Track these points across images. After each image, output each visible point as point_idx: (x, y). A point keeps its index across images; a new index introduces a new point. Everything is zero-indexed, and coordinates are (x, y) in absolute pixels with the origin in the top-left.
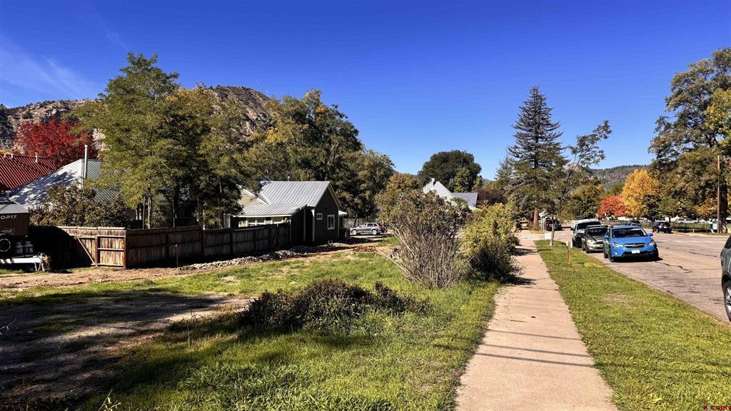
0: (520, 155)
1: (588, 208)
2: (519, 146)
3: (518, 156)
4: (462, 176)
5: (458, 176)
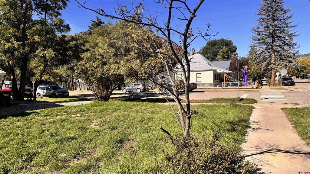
0: (261, 33)
1: (302, 71)
2: (260, 27)
3: (260, 35)
4: (223, 52)
5: (220, 52)
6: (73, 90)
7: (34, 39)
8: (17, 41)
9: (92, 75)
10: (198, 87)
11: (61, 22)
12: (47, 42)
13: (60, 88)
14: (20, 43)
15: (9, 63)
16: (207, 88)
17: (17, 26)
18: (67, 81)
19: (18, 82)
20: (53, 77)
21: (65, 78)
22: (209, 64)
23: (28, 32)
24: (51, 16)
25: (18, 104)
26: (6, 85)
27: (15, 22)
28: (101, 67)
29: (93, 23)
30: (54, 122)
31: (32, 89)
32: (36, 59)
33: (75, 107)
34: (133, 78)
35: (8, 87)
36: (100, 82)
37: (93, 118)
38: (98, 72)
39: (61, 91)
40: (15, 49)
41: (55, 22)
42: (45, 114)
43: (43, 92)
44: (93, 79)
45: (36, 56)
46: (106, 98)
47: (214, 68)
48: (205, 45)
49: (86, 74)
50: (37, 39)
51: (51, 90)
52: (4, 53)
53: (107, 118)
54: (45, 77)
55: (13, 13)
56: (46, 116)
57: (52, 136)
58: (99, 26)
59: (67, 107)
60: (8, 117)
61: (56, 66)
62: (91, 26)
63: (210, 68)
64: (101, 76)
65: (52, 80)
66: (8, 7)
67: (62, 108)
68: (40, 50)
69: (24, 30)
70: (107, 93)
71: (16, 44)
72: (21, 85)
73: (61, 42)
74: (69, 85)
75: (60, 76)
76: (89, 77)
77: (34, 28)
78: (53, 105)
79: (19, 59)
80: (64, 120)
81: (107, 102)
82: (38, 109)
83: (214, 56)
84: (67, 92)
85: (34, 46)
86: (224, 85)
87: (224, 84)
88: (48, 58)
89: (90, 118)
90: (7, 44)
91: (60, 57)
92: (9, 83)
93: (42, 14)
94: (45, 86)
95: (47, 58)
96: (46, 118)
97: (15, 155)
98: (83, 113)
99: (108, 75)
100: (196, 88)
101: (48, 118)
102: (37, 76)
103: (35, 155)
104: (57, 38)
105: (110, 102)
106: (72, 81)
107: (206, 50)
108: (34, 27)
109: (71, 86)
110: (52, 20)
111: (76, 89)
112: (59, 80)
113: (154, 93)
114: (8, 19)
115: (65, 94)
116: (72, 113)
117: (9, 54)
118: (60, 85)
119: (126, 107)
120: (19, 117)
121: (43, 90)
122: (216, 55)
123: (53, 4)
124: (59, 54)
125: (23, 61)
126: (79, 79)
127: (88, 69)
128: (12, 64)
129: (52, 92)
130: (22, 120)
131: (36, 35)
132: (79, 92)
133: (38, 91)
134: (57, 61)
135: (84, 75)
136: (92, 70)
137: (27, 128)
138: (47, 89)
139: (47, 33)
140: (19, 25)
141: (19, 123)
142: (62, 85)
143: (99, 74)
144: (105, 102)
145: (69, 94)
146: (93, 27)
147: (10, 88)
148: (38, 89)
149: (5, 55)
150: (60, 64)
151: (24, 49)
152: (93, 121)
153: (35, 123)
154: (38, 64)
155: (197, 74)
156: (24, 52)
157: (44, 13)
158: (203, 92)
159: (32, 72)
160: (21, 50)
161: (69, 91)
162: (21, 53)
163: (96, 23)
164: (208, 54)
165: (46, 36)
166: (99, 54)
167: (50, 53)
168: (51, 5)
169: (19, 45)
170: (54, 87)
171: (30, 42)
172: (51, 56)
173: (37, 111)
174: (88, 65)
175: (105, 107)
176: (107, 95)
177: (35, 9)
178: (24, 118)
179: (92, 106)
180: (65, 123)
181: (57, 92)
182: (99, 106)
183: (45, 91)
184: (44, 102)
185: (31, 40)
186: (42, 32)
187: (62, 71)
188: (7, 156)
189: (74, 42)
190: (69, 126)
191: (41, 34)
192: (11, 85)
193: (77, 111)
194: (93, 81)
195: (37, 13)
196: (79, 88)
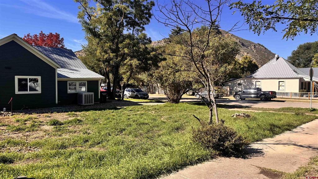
5: (315, 57)
6: (153, 93)
7: (124, 51)
8: (112, 53)
9: (166, 81)
10: (277, 96)
11: (145, 36)
12: (133, 53)
13: (142, 91)
14: (114, 54)
15: (106, 70)
16: (290, 97)
17: (112, 41)
18: (148, 85)
19: (112, 85)
20: (137, 82)
21: (146, 83)
22: (294, 71)
23: (120, 46)
24: (138, 31)
25: (111, 101)
26: (102, 87)
27: (111, 37)
28: (173, 74)
29: (173, 31)
30: (136, 115)
31: (121, 91)
32: (125, 67)
33: (152, 107)
34: (200, 85)
35: (103, 89)
36: (172, 86)
37: (163, 114)
38: (170, 78)
39: (142, 94)
40: (111, 59)
41: (140, 36)
42: (130, 110)
43: (129, 94)
44: (166, 84)
45: (125, 64)
46: (176, 101)
47: (300, 76)
48: (297, 49)
49: (161, 79)
50: (126, 51)
51: (135, 93)
52: (103, 62)
53: (174, 115)
54: (131, 82)
55: (109, 30)
56: (131, 111)
57: (134, 121)
58: (179, 34)
59: (145, 106)
60: (106, 109)
61: (139, 73)
62: (171, 34)
63: (295, 75)
64: (173, 82)
65: (136, 84)
66: (107, 26)
67: (142, 106)
68: (128, 60)
69: (117, 44)
70: (177, 97)
71: (112, 55)
72: (114, 87)
73: (144, 53)
74: (150, 89)
75: (142, 81)
76: (163, 82)
77: (125, 43)
78: (136, 104)
79: (113, 67)
80: (143, 114)
81: (176, 105)
82: (125, 106)
83: (308, 61)
84: (147, 95)
85: (124, 57)
86: (313, 96)
87: (313, 94)
88: (134, 66)
89: (161, 114)
90: (105, 55)
91: (143, 65)
92: (104, 85)
93: (130, 29)
94: (130, 89)
95: (132, 66)
96: (130, 112)
97: (113, 128)
98: (157, 111)
99: (179, 81)
100: (275, 97)
101: (132, 112)
102: (125, 80)
103: (124, 130)
104: (141, 50)
105: (179, 104)
106: (152, 85)
107: (297, 54)
108: (125, 41)
109: (151, 90)
110: (138, 35)
111: (155, 93)
112: (142, 84)
113: (228, 99)
114: (106, 36)
115: (145, 97)
116: (149, 110)
117: (107, 63)
118: (142, 89)
119: (192, 109)
120: (113, 110)
121: (129, 92)
122: (311, 61)
123: (139, 21)
124: (142, 62)
125: (115, 69)
126: (158, 84)
127: (163, 76)
128: (108, 71)
129: (135, 94)
130: (115, 112)
131: (126, 48)
132: (158, 96)
133: (126, 93)
134: (141, 68)
135: (159, 81)
136: (166, 76)
137: (119, 117)
138: (132, 91)
139: (134, 46)
140: (114, 39)
141: (113, 114)
142: (144, 89)
143: (171, 80)
144: (176, 104)
145: (148, 96)
146: (173, 35)
147: (105, 89)
148: (125, 91)
149: (104, 64)
150: (143, 71)
151: (117, 59)
152: (163, 117)
153: (123, 115)
154: (126, 70)
155: (279, 82)
156: (117, 61)
157: (132, 29)
158: (284, 101)
159: (120, 77)
160: (115, 60)
161: (149, 94)
162: (115, 62)
163: (176, 31)
164: (299, 59)
165: (133, 49)
166: (173, 63)
167: (135, 62)
168: (138, 22)
169: (114, 56)
170: (138, 90)
171: (122, 53)
172: (136, 65)
173: (125, 107)
174: (163, 73)
175: (174, 108)
176: (178, 98)
177: (126, 25)
178: (117, 111)
179: (164, 107)
180: (144, 116)
181: (140, 95)
182: (170, 107)
183: (130, 93)
184: (129, 101)
185: (122, 52)
186: (130, 45)
187: (144, 76)
188: (109, 129)
189: (154, 53)
190: (145, 118)
191: (130, 47)
192: (106, 87)
193: (153, 109)
194: (167, 86)
195: (127, 29)
196: (158, 92)
